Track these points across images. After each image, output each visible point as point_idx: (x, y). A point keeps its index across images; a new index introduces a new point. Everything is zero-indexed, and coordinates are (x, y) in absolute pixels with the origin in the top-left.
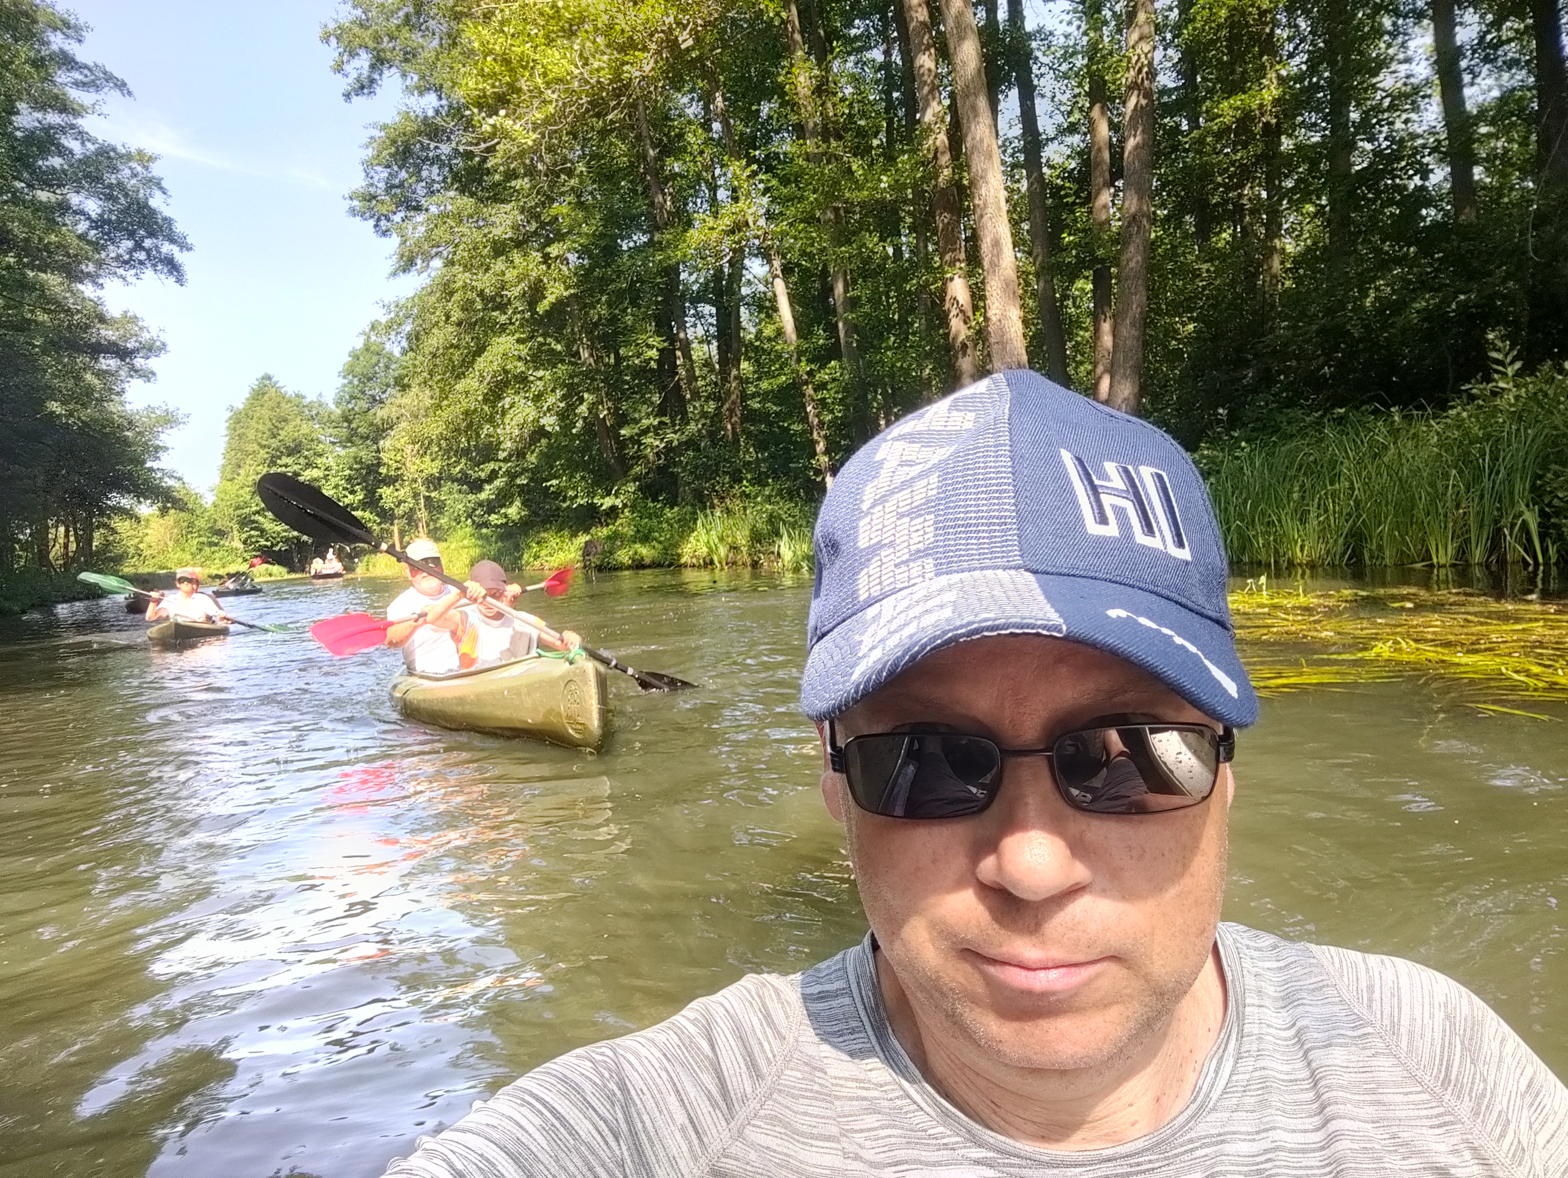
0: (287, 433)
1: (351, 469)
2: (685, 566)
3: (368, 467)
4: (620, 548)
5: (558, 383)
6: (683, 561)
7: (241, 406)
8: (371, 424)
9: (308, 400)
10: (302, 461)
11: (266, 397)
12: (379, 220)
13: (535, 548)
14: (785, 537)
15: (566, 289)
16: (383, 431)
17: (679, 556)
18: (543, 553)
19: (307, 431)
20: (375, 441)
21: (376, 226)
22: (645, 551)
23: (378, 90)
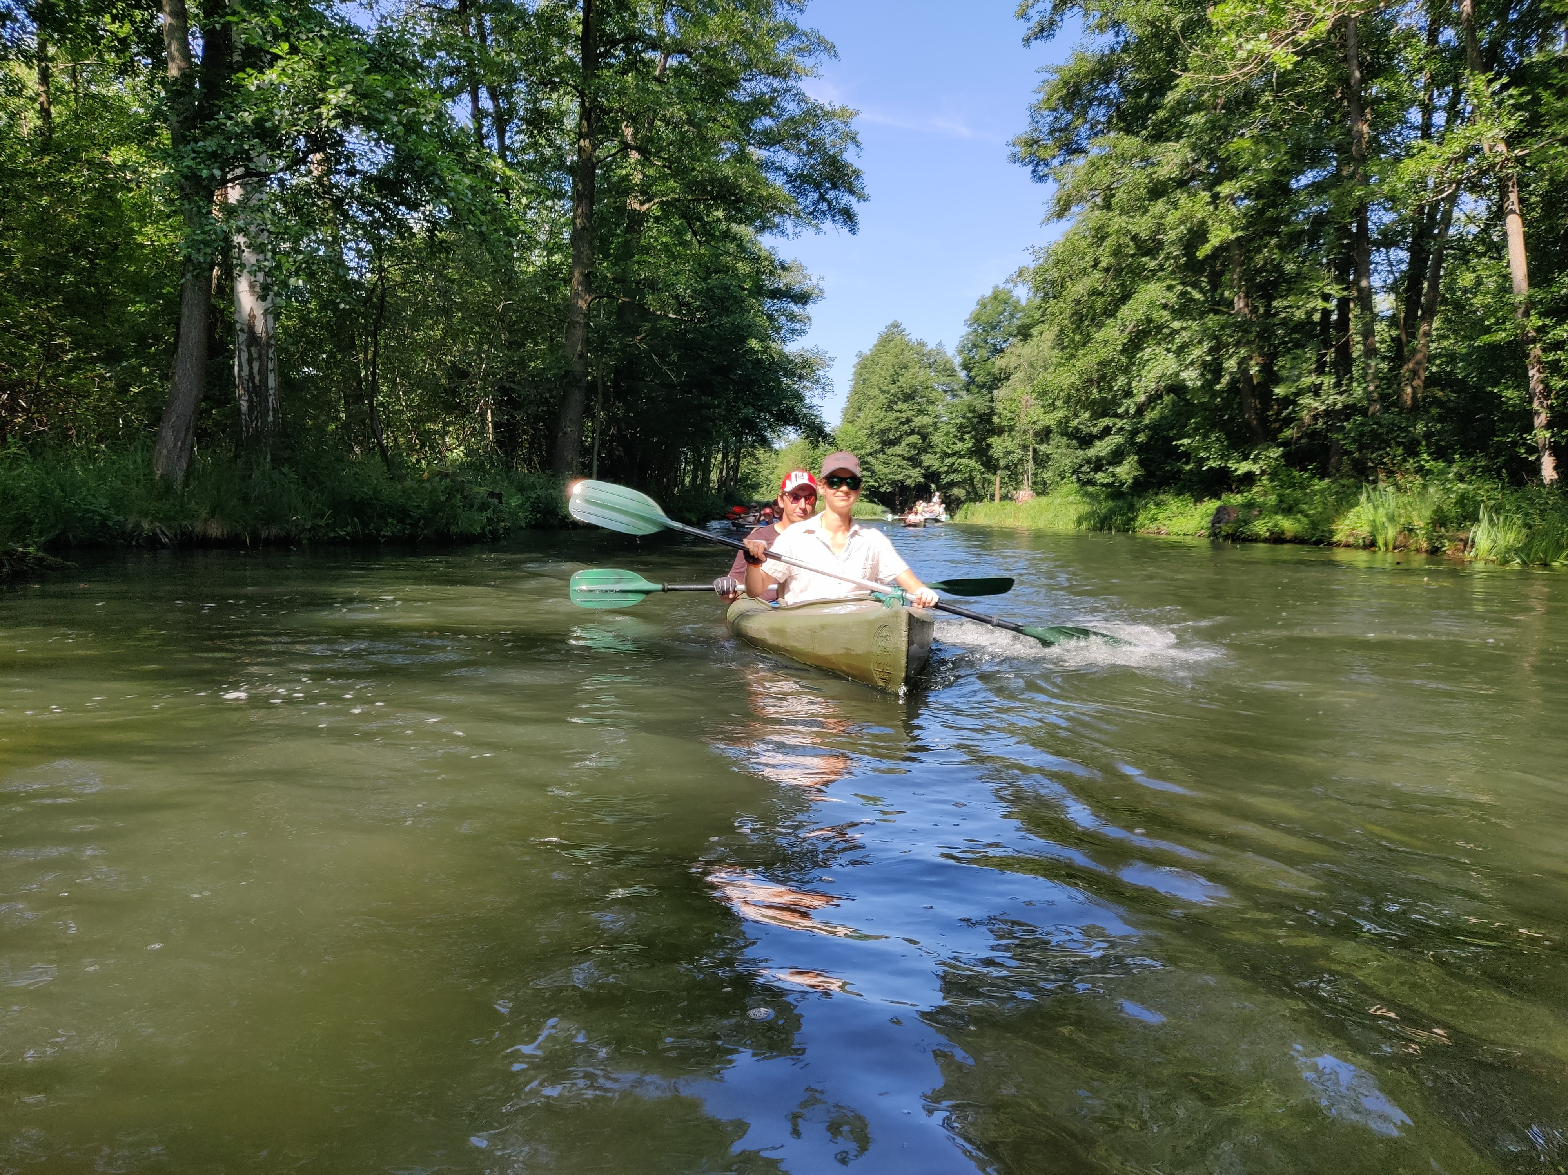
0: (906, 381)
1: (964, 417)
2: (1338, 544)
3: (980, 416)
4: (1257, 518)
5: (1206, 333)
6: (1335, 539)
7: (868, 353)
8: (989, 374)
9: (929, 348)
10: (916, 407)
11: (892, 344)
12: (1037, 165)
13: (1154, 510)
14: (1485, 523)
15: (1233, 231)
16: (1000, 380)
17: (1332, 533)
18: (1161, 516)
19: (924, 379)
20: (990, 389)
21: (1034, 171)
22: (1288, 525)
23: (1057, 33)
